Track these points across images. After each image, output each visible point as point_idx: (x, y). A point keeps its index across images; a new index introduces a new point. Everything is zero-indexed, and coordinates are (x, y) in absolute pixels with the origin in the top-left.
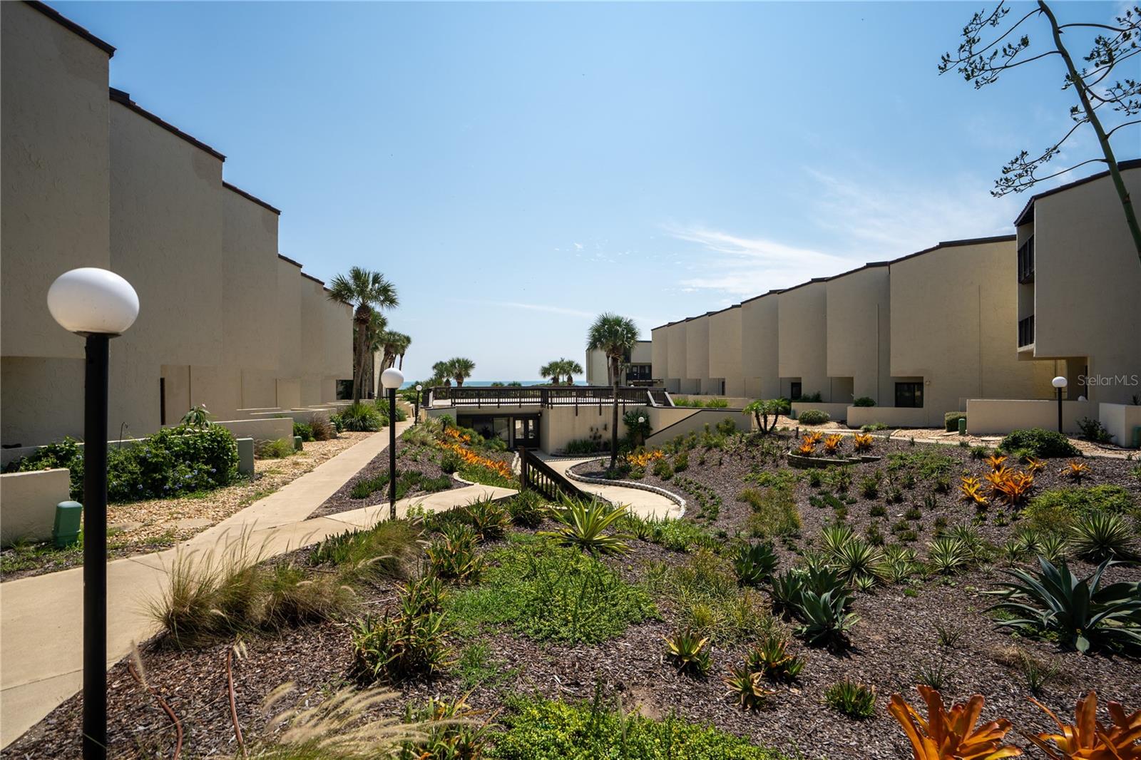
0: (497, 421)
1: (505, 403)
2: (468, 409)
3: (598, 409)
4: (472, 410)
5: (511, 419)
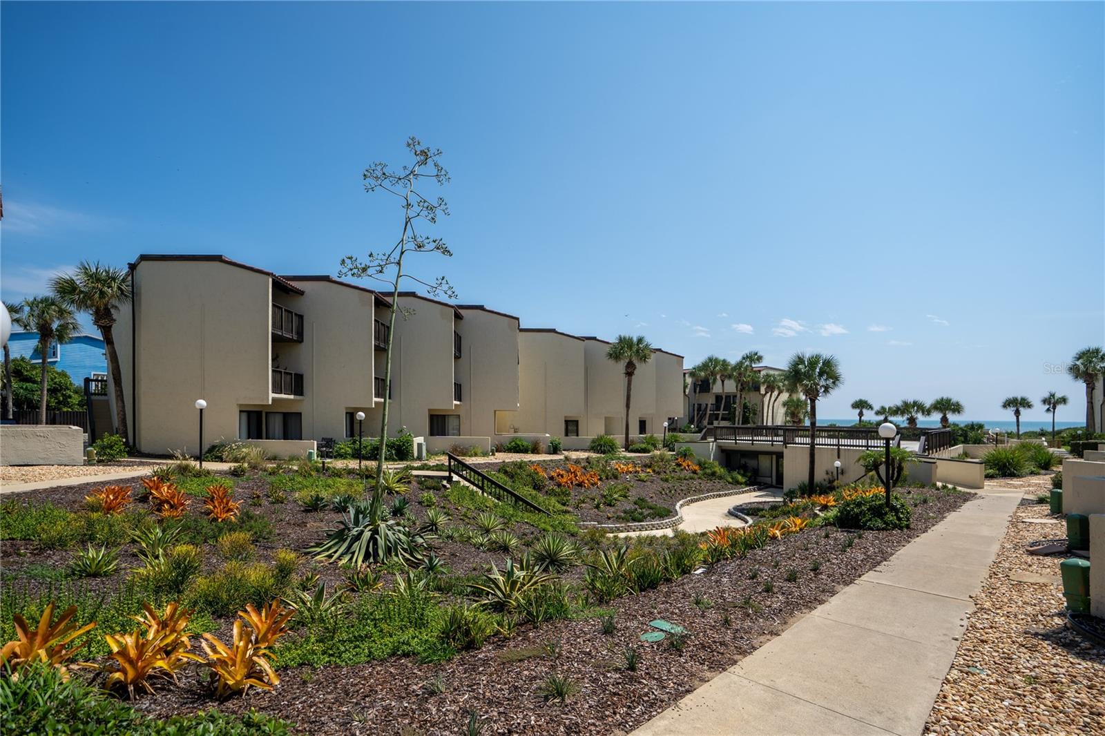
0: (761, 458)
1: (758, 441)
2: (727, 445)
3: (836, 451)
4: (730, 445)
5: (774, 457)
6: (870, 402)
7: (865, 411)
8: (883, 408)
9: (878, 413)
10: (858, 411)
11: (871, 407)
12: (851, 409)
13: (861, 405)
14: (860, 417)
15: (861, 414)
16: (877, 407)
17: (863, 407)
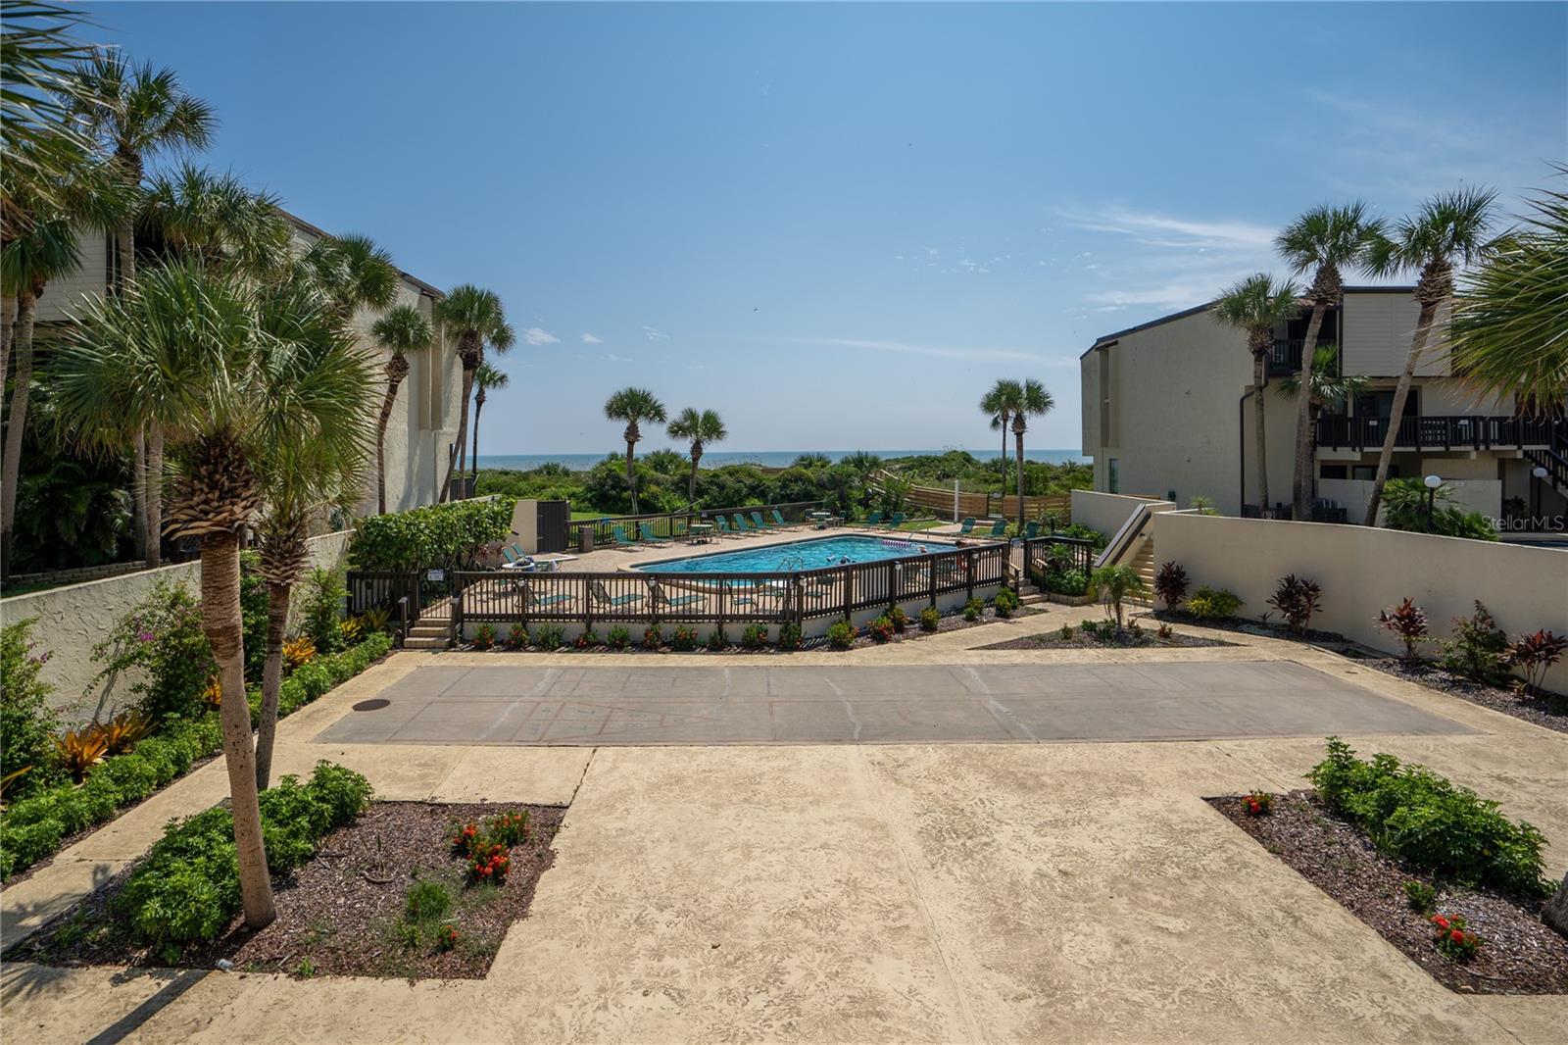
6: (659, 396)
7: (642, 425)
8: (691, 415)
9: (677, 430)
10: (623, 425)
11: (658, 414)
12: (603, 416)
13: (632, 407)
14: (631, 444)
15: (632, 435)
16: (674, 414)
17: (639, 413)
